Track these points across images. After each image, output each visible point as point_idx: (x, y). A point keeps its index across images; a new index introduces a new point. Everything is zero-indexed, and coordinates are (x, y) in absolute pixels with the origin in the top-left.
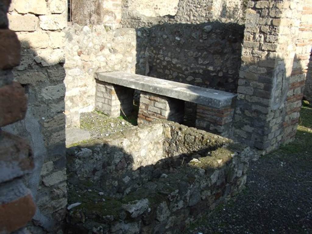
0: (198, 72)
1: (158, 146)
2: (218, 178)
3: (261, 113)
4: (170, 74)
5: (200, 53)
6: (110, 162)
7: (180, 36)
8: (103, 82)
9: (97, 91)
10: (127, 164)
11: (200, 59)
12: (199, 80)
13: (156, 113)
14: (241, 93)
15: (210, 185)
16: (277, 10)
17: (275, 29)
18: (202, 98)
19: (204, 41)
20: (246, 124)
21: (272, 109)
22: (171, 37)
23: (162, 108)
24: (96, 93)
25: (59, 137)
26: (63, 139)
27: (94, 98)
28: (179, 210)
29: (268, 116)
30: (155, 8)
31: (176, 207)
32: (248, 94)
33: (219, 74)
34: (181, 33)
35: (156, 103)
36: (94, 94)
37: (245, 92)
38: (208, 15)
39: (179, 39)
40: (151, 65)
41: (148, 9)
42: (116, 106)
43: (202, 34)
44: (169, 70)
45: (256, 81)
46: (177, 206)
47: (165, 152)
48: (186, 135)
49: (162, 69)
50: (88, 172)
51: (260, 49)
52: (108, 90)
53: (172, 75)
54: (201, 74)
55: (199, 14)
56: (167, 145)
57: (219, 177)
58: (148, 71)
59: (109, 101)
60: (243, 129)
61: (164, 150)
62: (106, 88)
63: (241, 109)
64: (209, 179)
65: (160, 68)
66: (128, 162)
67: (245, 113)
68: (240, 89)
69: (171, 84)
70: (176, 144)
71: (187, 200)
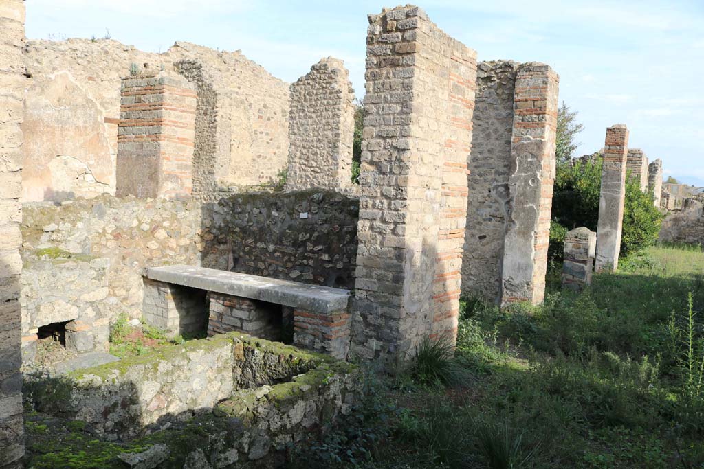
0: (306, 264)
1: (225, 373)
2: (305, 416)
3: (391, 318)
4: (265, 268)
5: (308, 235)
6: (136, 398)
7: (278, 210)
8: (154, 281)
9: (146, 296)
10: (168, 402)
11: (309, 244)
12: (309, 275)
13: (234, 326)
14: (361, 290)
15: (288, 426)
16: (402, 164)
17: (402, 190)
18: (300, 298)
19: (315, 216)
20: (371, 337)
21: (408, 312)
22: (264, 211)
23: (244, 318)
24: (144, 300)
25: (8, 340)
26: (15, 344)
27: (141, 306)
28: (230, 465)
29: (401, 323)
30: (260, 177)
31: (223, 460)
32: (370, 289)
33: (338, 265)
34: (280, 204)
35: (234, 310)
36: (141, 300)
37: (366, 288)
38: (331, 182)
39: (277, 214)
40: (236, 255)
41: (249, 178)
42: (174, 318)
43: (310, 206)
44: (264, 262)
45: (380, 268)
46: (226, 459)
47: (235, 384)
48: (267, 354)
49: (253, 261)
50: (94, 413)
51: (383, 221)
52: (162, 293)
53: (267, 269)
54: (310, 266)
55: (319, 182)
56: (239, 372)
57: (306, 414)
58: (232, 265)
59: (164, 310)
60: (367, 345)
61: (235, 379)
62: (159, 289)
63: (362, 315)
64: (286, 415)
65: (250, 260)
66: (169, 400)
67: (368, 320)
68: (359, 283)
69: (257, 280)
70: (251, 369)
71: (244, 448)
